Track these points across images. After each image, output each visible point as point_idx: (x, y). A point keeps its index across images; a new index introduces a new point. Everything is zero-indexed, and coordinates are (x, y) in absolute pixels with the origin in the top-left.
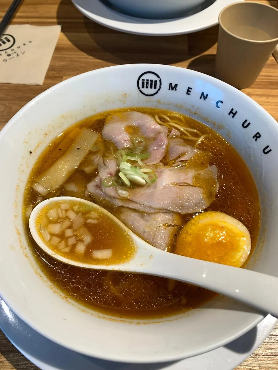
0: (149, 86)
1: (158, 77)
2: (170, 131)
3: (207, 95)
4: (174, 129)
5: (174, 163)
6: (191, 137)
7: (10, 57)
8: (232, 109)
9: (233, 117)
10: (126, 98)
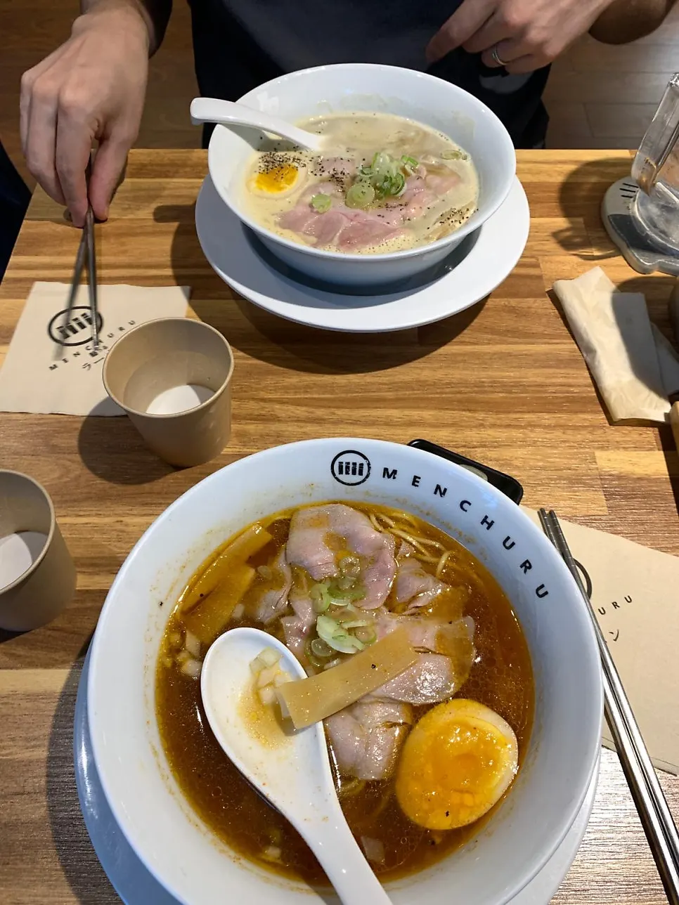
0: (350, 472)
1: (365, 458)
2: (398, 547)
3: (445, 490)
4: (404, 544)
5: (404, 610)
6: (428, 557)
7: (96, 358)
8: (486, 517)
9: (488, 528)
10: (312, 489)
